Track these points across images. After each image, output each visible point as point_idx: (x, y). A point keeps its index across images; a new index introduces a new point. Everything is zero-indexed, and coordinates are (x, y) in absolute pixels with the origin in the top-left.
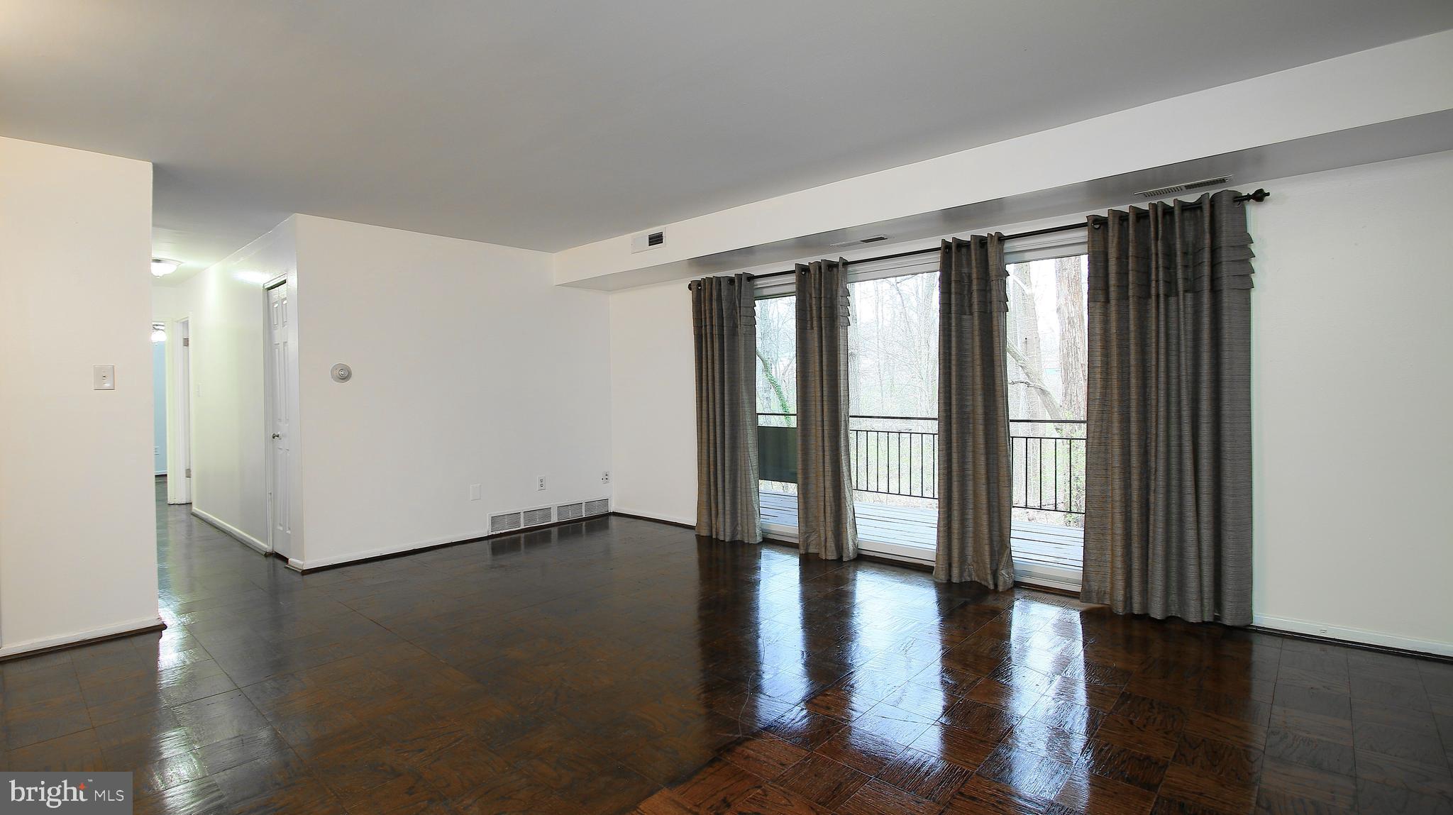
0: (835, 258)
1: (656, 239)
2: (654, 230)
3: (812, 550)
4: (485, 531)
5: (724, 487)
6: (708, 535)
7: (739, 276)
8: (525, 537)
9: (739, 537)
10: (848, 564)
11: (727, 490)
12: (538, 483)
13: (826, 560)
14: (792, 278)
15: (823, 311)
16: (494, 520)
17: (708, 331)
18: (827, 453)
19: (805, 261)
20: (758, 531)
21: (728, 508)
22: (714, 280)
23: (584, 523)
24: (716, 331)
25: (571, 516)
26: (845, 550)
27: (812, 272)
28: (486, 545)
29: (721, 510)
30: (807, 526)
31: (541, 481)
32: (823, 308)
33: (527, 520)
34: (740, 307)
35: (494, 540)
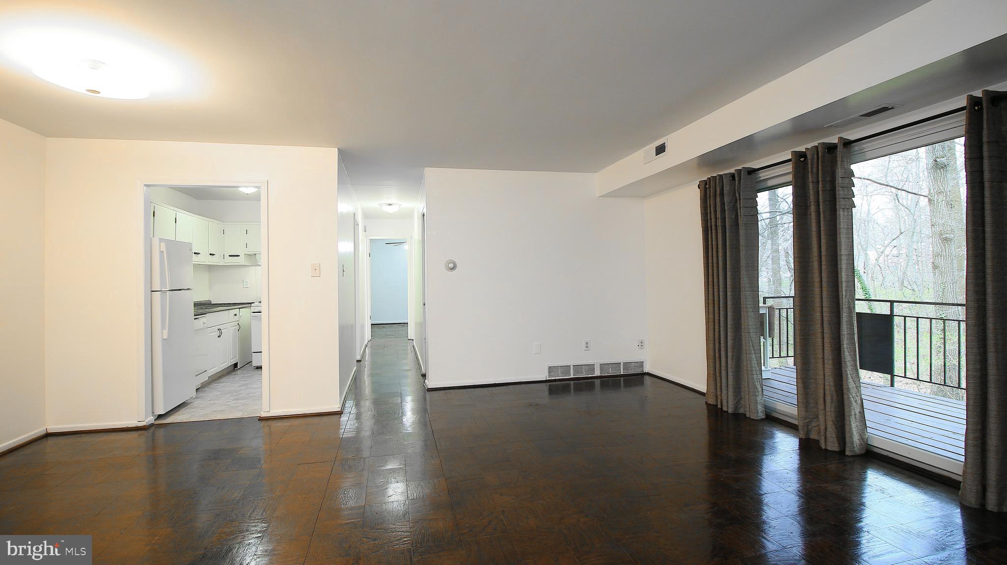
0: (834, 140)
1: (661, 149)
2: (658, 143)
3: (813, 436)
4: (543, 376)
5: (727, 362)
6: (715, 404)
7: (739, 171)
8: (574, 383)
9: (742, 411)
10: (851, 459)
11: (729, 366)
12: (584, 345)
13: (826, 450)
14: (789, 168)
15: (820, 195)
16: (551, 369)
17: (713, 223)
18: (827, 340)
19: (802, 149)
20: (760, 408)
21: (731, 382)
22: (718, 178)
23: (622, 378)
24: (719, 223)
25: (611, 372)
26: (848, 445)
27: (809, 157)
28: (545, 387)
29: (724, 384)
30: (807, 411)
31: (587, 343)
32: (820, 192)
33: (575, 372)
34: (740, 200)
35: (551, 383)
